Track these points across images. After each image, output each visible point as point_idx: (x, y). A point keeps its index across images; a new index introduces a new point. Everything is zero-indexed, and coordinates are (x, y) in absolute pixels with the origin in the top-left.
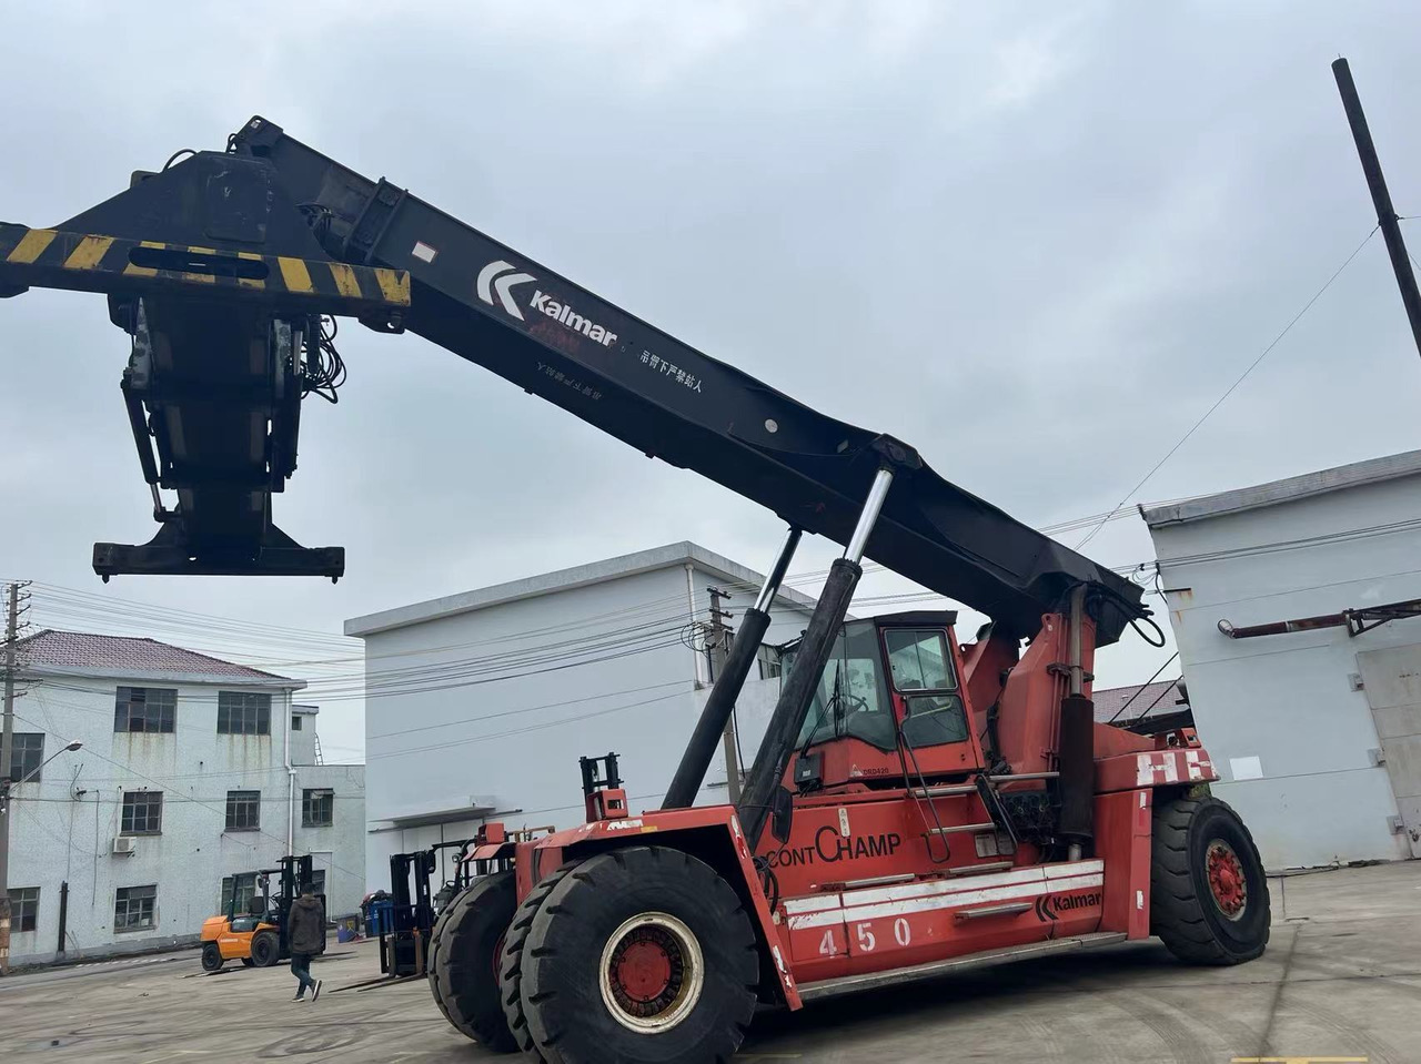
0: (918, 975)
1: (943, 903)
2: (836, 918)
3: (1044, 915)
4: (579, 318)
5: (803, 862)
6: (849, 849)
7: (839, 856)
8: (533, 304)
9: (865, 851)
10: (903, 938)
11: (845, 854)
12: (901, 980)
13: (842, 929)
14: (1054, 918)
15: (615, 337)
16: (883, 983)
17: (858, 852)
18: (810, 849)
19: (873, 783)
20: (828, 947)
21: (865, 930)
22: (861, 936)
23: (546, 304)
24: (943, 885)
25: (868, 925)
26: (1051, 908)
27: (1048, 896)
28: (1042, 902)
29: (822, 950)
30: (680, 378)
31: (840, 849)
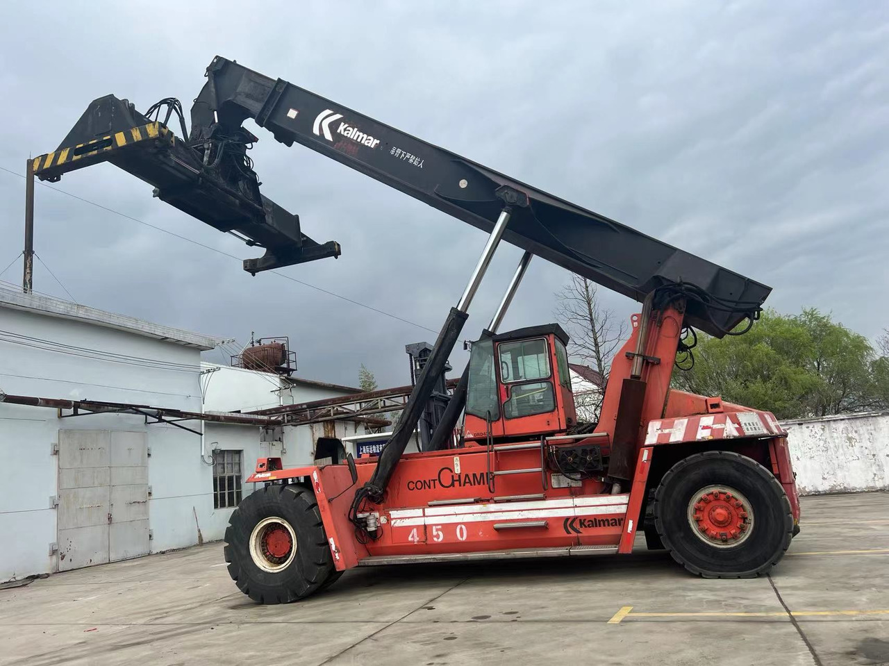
0: (443, 559)
1: (491, 517)
2: (420, 522)
4: (360, 134)
5: (429, 487)
6: (460, 480)
7: (453, 485)
8: (338, 131)
9: (470, 482)
10: (462, 536)
11: (457, 484)
12: (432, 561)
13: (423, 529)
14: (579, 532)
15: (378, 142)
16: (420, 562)
17: (465, 482)
18: (434, 480)
19: (482, 441)
20: (414, 537)
21: (437, 530)
22: (435, 533)
23: (345, 130)
24: (492, 507)
25: (440, 527)
26: (577, 525)
27: (575, 518)
28: (569, 522)
29: (410, 539)
30: (411, 161)
31: (453, 481)
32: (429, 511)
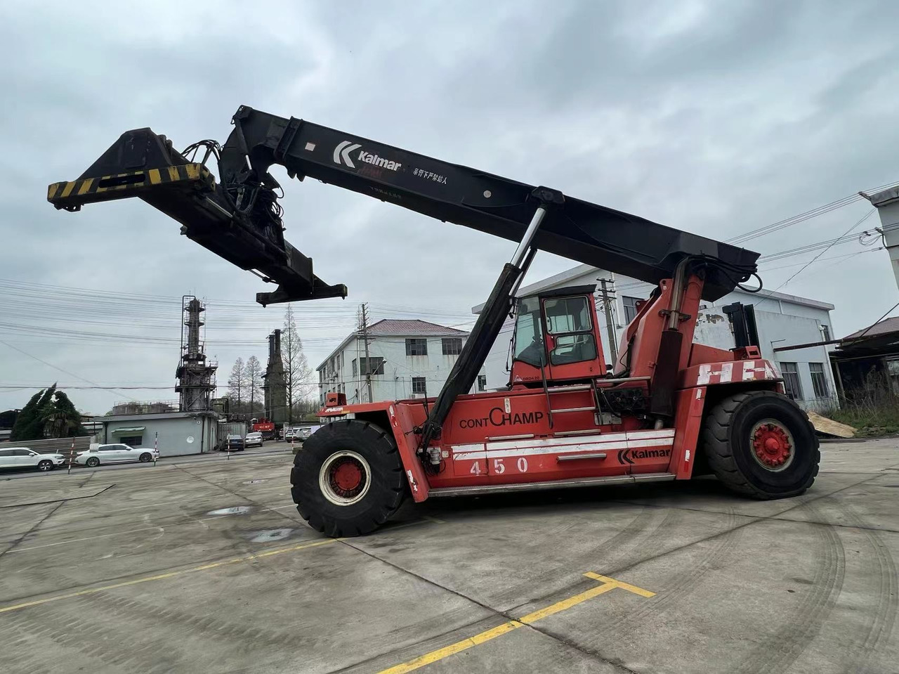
0: (514, 489)
1: (551, 451)
2: (482, 456)
3: (623, 460)
4: (382, 160)
5: (481, 425)
6: (510, 419)
7: (503, 423)
8: (359, 159)
9: (520, 421)
10: (523, 468)
11: (507, 422)
12: (503, 491)
13: (485, 462)
14: (631, 462)
15: (400, 165)
16: (491, 492)
17: (515, 421)
18: (486, 419)
19: (530, 385)
20: (476, 470)
21: (499, 463)
22: (496, 466)
23: (366, 157)
24: (552, 441)
25: (502, 460)
26: (630, 457)
27: (628, 450)
28: (622, 454)
29: (472, 471)
30: (434, 179)
31: (504, 419)
32: (490, 446)
